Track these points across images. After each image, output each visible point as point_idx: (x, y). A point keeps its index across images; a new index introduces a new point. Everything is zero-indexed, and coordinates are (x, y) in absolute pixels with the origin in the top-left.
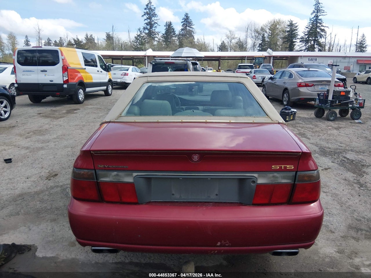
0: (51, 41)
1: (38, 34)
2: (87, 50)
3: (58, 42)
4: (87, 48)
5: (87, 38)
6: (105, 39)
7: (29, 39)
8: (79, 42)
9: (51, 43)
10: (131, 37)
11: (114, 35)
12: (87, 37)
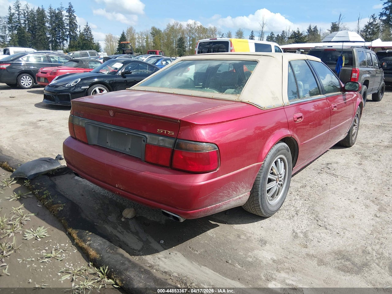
0: (274, 35)
1: (262, 28)
2: (306, 43)
3: (280, 35)
4: (306, 41)
5: (309, 31)
6: (329, 30)
7: (254, 33)
8: (299, 34)
9: (273, 37)
10: (360, 27)
11: (340, 25)
12: (310, 28)
